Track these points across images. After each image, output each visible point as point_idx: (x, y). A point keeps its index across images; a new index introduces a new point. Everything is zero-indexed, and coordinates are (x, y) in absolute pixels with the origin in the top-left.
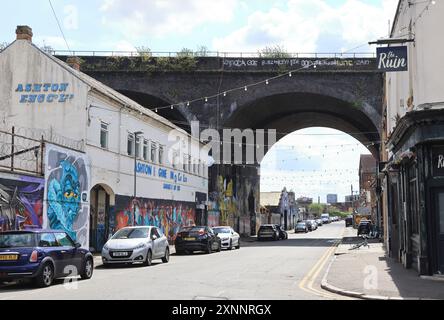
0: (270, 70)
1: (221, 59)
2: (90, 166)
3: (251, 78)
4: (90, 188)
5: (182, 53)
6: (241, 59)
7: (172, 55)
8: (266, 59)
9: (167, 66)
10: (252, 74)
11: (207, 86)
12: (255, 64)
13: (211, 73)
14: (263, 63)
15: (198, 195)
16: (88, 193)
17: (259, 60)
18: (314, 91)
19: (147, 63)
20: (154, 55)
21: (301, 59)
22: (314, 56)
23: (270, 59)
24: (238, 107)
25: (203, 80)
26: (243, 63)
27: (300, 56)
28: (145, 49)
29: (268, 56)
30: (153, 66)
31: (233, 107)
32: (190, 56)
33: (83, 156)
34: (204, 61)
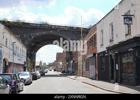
0: (43, 28)
1: (29, 23)
2: (3, 52)
3: (38, 29)
4: (3, 59)
5: (17, 21)
6: (35, 24)
7: (14, 21)
8: (42, 25)
9: (13, 24)
10: (38, 28)
11: (25, 31)
12: (39, 26)
13: (26, 27)
14: (41, 26)
15: (25, 62)
16: (2, 61)
17: (40, 25)
18: (55, 34)
19: (6, 23)
20: (8, 21)
21: (52, 25)
22: (55, 25)
23: (43, 25)
24: (34, 37)
25: (24, 29)
26: (36, 25)
27: (52, 24)
28: (6, 19)
29: (43, 24)
30: (8, 24)
31: (33, 37)
32: (20, 22)
33: (2, 49)
34: (24, 23)
